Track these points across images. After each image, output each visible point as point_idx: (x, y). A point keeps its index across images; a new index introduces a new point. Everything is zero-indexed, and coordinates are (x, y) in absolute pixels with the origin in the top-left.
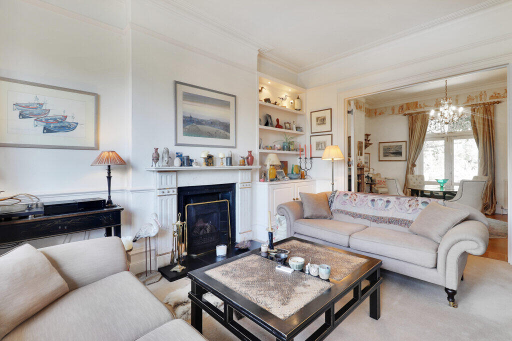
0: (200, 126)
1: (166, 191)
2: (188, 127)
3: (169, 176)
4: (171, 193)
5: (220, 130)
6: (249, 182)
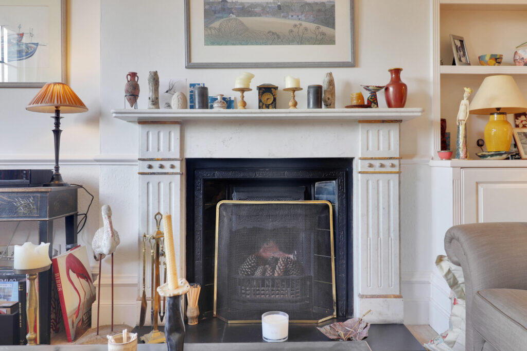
1: (156, 164)
2: (216, 24)
3: (163, 132)
4: (167, 169)
5: (305, 24)
6: (391, 158)
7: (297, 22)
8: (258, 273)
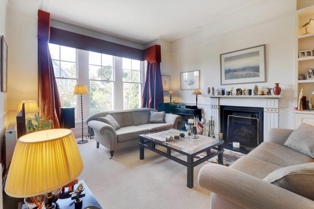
0: (235, 73)
1: (214, 106)
2: (227, 75)
3: (215, 99)
4: (216, 107)
5: (250, 72)
6: (275, 108)
7: (248, 72)
8: (238, 134)
